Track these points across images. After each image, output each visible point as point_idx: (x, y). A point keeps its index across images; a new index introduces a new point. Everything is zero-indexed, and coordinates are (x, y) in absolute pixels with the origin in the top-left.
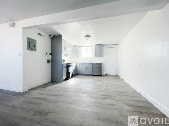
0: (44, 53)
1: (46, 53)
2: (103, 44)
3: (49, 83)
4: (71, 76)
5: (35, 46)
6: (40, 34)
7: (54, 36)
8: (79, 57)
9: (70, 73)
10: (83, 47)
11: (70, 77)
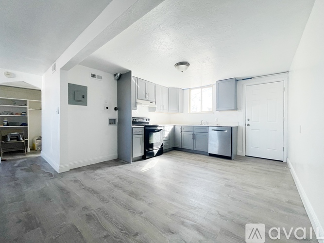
0: (103, 108)
1: (107, 108)
2: (237, 76)
3: (111, 160)
4: (155, 152)
5: (83, 97)
6: (93, 76)
7: (121, 75)
8: (183, 112)
9: (154, 145)
10: (193, 88)
11: (153, 153)
